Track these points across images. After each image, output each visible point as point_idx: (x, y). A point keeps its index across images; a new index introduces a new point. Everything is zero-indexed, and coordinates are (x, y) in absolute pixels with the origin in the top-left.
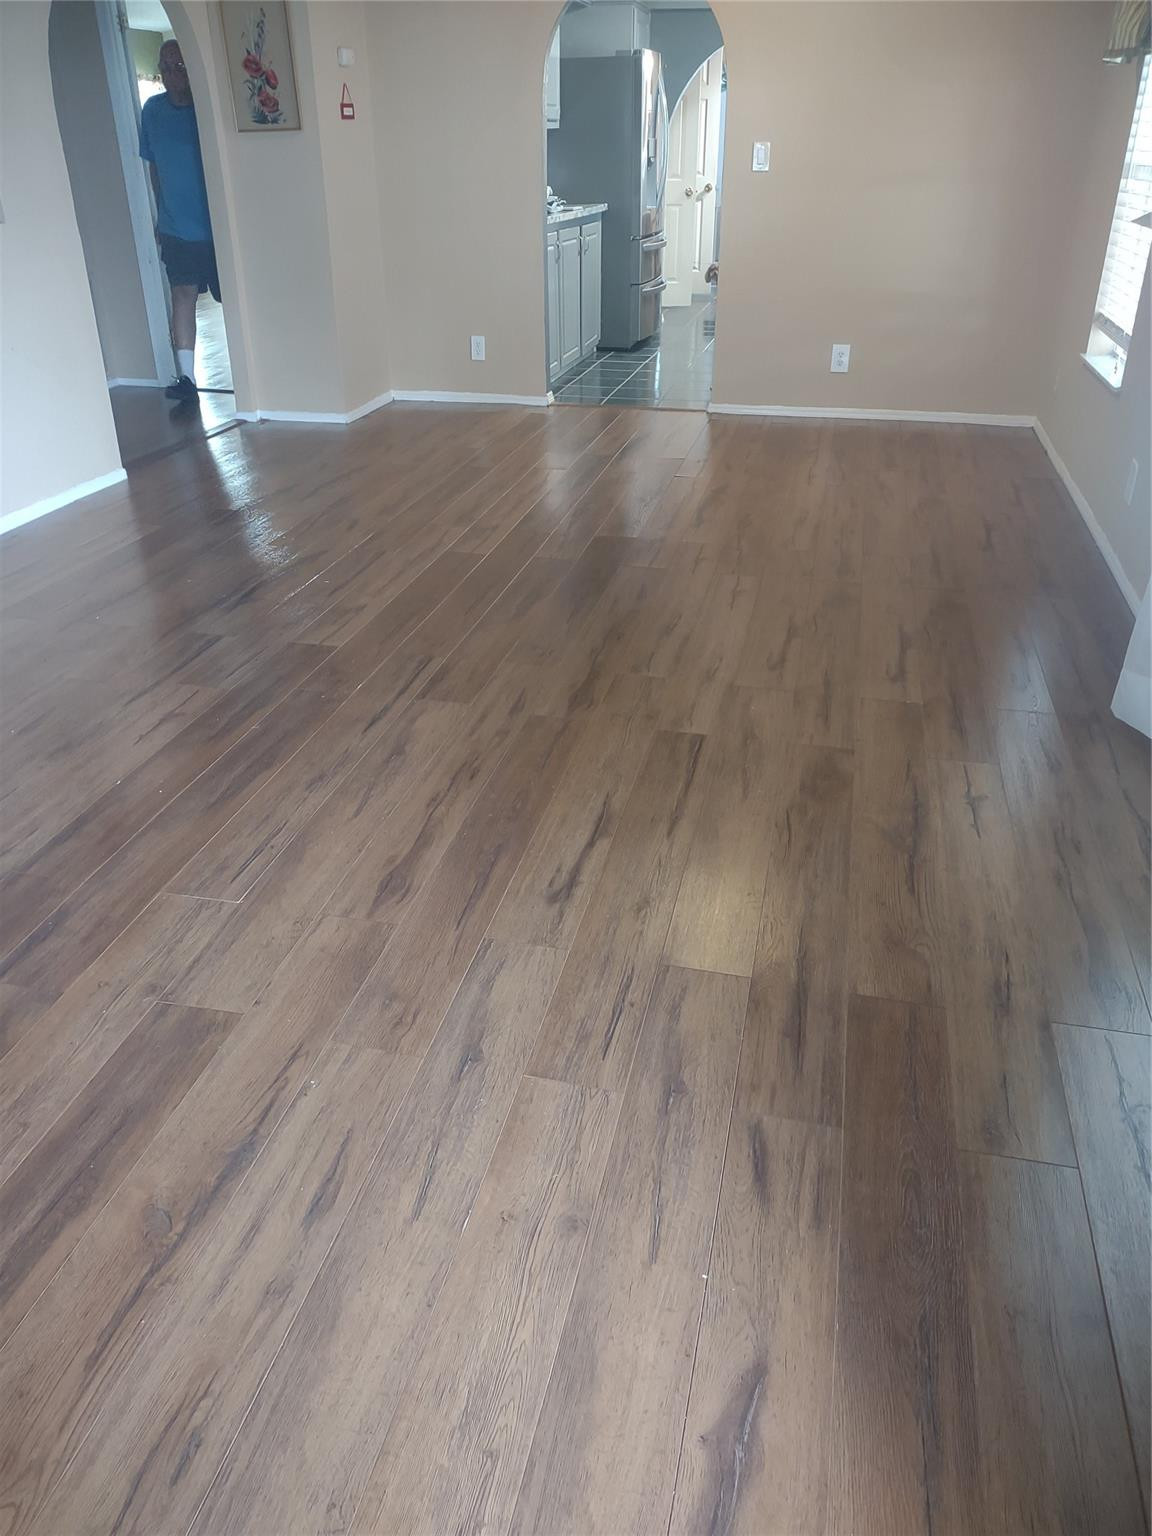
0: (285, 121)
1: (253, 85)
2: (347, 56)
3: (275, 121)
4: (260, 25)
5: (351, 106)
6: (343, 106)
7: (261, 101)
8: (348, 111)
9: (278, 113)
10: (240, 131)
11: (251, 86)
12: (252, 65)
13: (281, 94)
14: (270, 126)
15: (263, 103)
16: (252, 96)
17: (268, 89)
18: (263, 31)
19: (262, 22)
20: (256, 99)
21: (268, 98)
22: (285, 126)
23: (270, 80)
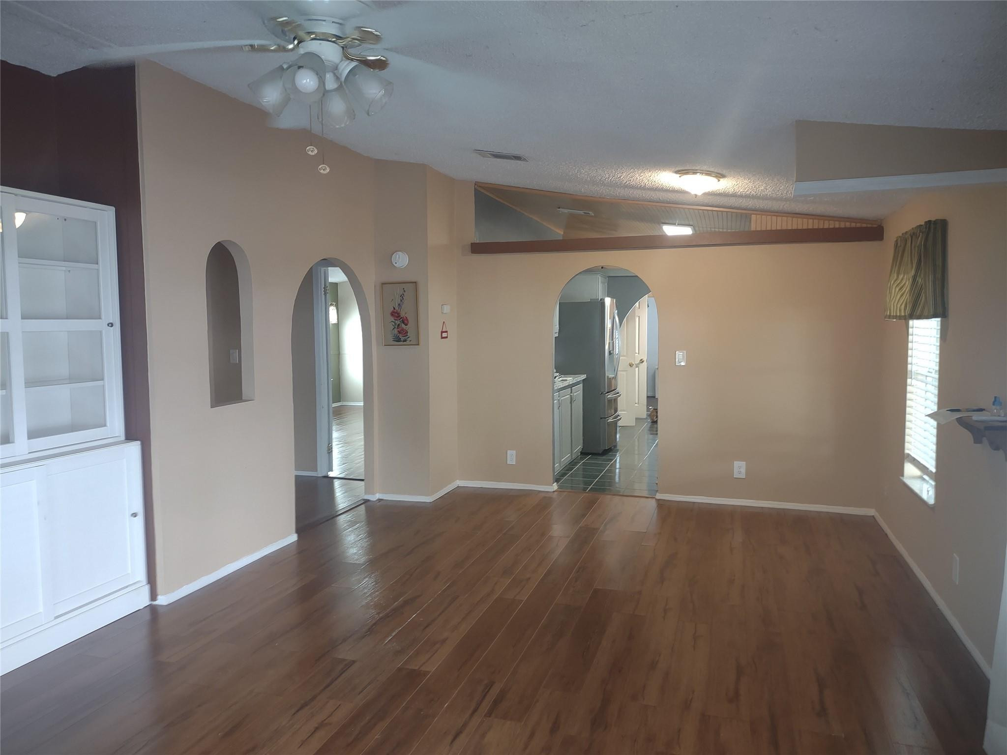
0: (410, 341)
1: (395, 324)
2: (447, 309)
3: (405, 341)
4: (402, 296)
5: (446, 332)
6: (442, 332)
7: (398, 331)
8: (444, 335)
9: (407, 337)
10: (385, 345)
11: (394, 324)
12: (395, 314)
13: (410, 329)
14: (402, 343)
15: (399, 332)
16: (394, 329)
17: (403, 326)
18: (403, 299)
19: (403, 294)
20: (396, 331)
21: (403, 330)
22: (411, 343)
23: (405, 321)
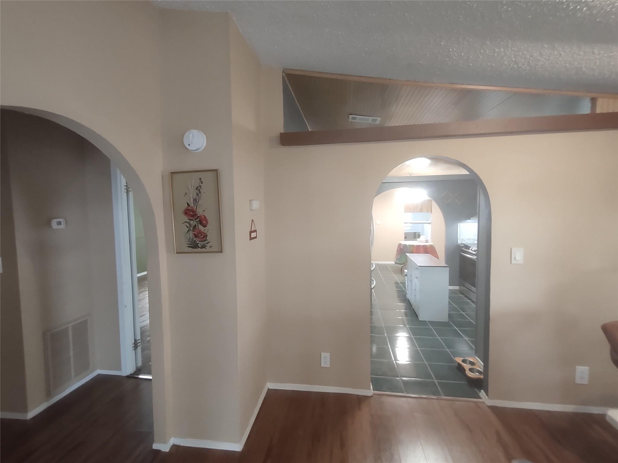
0: (211, 247)
1: (190, 225)
2: (256, 205)
3: (204, 247)
4: (198, 188)
5: (255, 231)
6: (251, 232)
7: (194, 234)
8: (253, 235)
9: (206, 242)
10: (177, 253)
11: (188, 225)
12: (190, 213)
13: (210, 230)
14: (199, 250)
15: (196, 236)
16: (188, 231)
17: (201, 227)
18: (200, 192)
19: (200, 186)
20: (191, 234)
21: (200, 232)
22: (212, 250)
23: (203, 221)
